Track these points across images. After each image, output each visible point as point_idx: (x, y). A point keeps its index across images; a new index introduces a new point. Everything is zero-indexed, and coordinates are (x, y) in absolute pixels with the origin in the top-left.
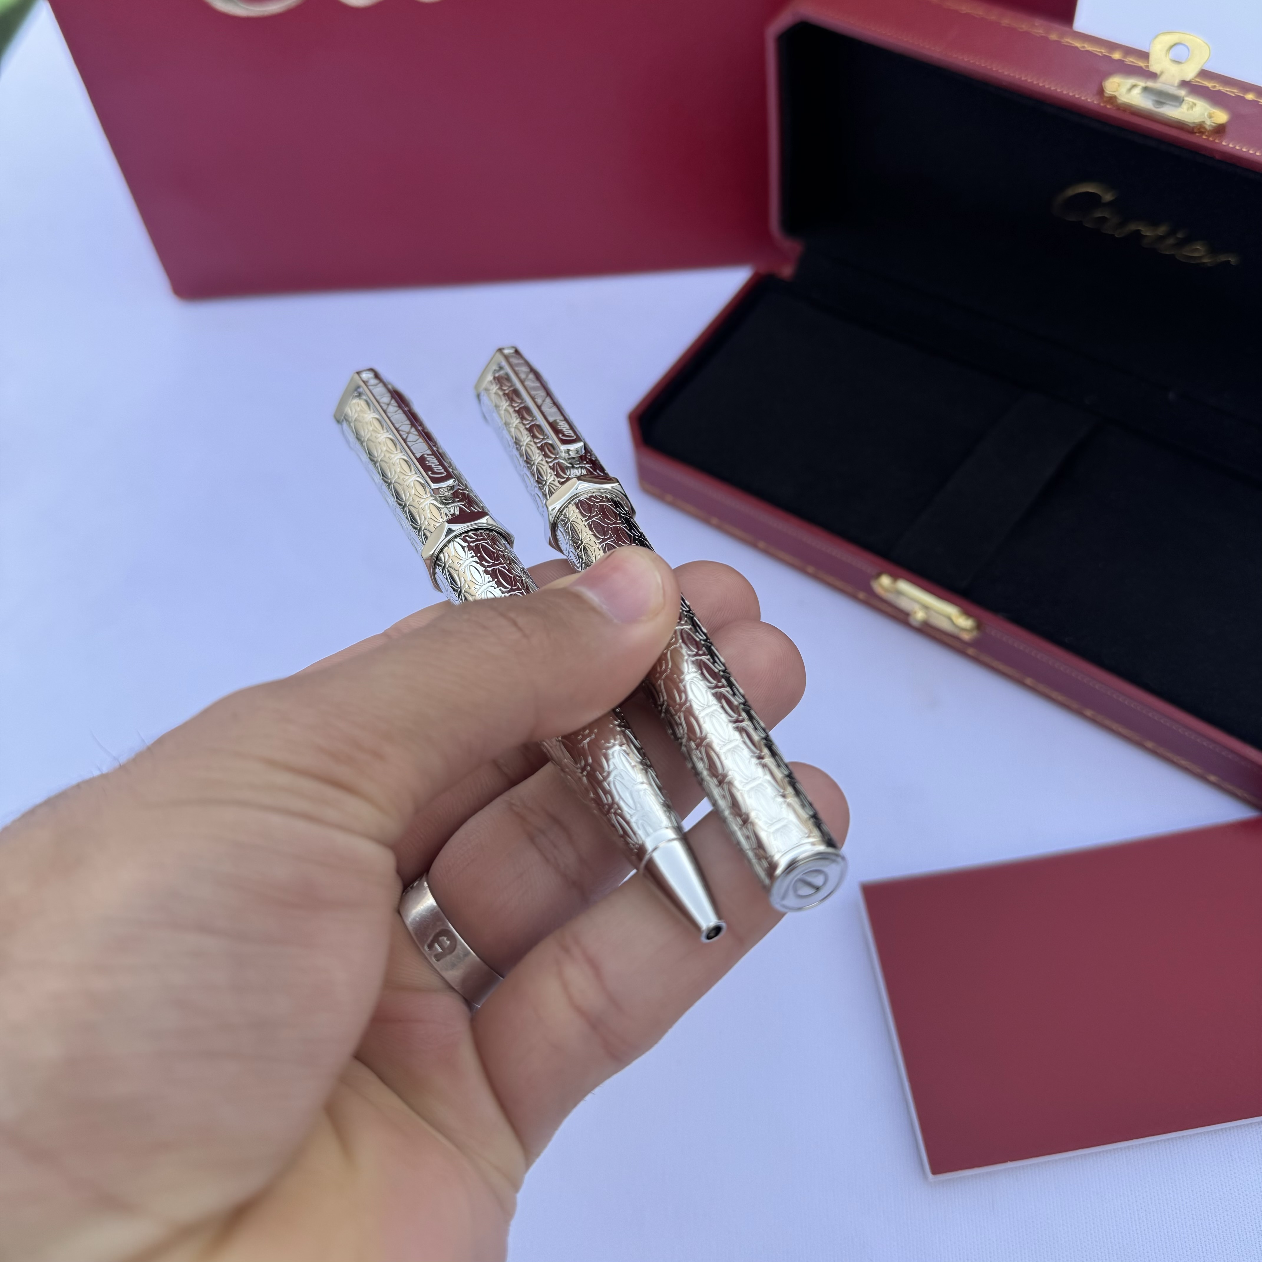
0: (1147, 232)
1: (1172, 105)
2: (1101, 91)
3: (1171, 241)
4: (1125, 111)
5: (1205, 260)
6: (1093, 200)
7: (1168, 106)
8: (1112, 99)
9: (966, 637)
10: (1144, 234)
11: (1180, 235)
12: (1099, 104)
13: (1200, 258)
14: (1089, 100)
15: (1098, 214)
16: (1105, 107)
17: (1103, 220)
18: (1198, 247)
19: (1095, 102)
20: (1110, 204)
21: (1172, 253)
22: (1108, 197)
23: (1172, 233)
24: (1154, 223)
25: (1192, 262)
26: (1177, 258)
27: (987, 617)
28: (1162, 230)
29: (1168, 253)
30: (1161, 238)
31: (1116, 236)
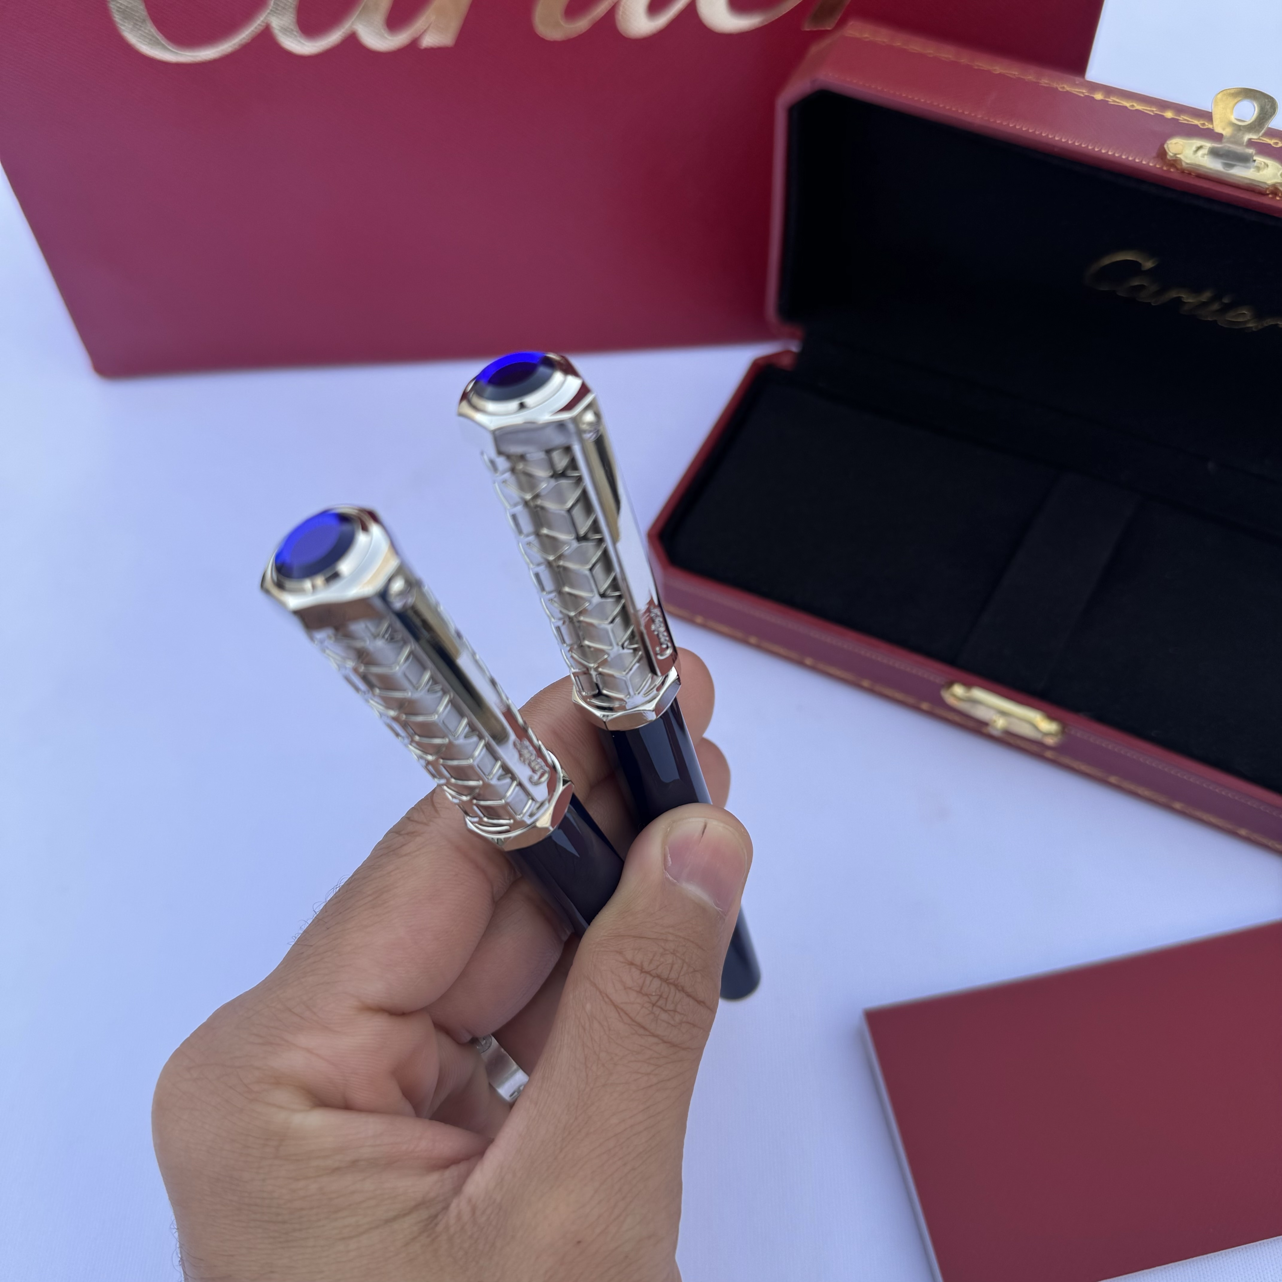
0: (1189, 299)
1: (1241, 166)
2: (1162, 154)
3: (1216, 306)
4: (1190, 174)
5: (1250, 325)
6: (1133, 268)
7: (1238, 167)
8: (1174, 163)
9: (1050, 741)
10: (1185, 301)
11: (1226, 300)
12: (1161, 168)
13: (1245, 322)
14: (1151, 164)
15: (1136, 282)
16: (1168, 171)
17: (1142, 287)
18: (1246, 313)
19: (1158, 166)
20: (1150, 270)
21: (1215, 318)
22: (1149, 265)
23: (1216, 298)
24: (1197, 290)
25: (1237, 327)
26: (1220, 324)
27: (1070, 717)
28: (1206, 296)
29: (1209, 319)
30: (1204, 304)
31: (1153, 304)
